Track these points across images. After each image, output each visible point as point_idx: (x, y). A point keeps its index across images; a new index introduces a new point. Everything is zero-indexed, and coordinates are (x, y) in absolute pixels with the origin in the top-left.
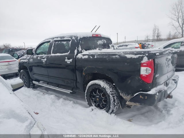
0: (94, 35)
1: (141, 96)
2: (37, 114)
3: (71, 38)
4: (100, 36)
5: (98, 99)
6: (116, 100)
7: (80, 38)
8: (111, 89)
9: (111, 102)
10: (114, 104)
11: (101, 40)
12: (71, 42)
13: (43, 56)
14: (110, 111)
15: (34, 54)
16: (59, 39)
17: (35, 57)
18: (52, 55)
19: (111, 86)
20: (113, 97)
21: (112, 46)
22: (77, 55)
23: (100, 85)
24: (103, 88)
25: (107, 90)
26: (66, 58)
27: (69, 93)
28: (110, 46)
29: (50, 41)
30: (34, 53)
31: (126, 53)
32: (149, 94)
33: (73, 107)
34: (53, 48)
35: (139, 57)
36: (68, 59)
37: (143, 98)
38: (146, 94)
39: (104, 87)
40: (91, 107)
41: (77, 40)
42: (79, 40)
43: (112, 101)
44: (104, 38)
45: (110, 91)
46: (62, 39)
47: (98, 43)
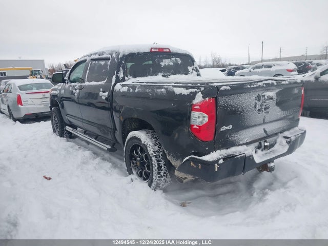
0: (153, 50)
1: (192, 163)
2: (50, 179)
3: (111, 55)
4: (168, 50)
5: (138, 163)
6: (163, 167)
7: (124, 56)
8: (156, 147)
9: (154, 170)
10: (159, 173)
11: (170, 58)
12: (110, 61)
13: (76, 86)
14: (154, 184)
15: (66, 82)
16: (97, 56)
17: (67, 86)
18: (87, 83)
19: (157, 142)
20: (158, 161)
21: (193, 69)
22: (115, 85)
23: (140, 140)
24: (144, 144)
25: (148, 149)
26: (101, 90)
27: (106, 149)
28: (190, 69)
29: (86, 60)
30: (66, 80)
31: (179, 85)
32: (204, 161)
33: (107, 172)
34: (88, 71)
35: (191, 93)
36: (104, 92)
37: (195, 167)
38: (199, 159)
39: (146, 143)
40: (131, 176)
41: (118, 59)
42: (122, 59)
43: (155, 168)
44: (177, 55)
45: (153, 152)
46: (101, 56)
47: (163, 64)
